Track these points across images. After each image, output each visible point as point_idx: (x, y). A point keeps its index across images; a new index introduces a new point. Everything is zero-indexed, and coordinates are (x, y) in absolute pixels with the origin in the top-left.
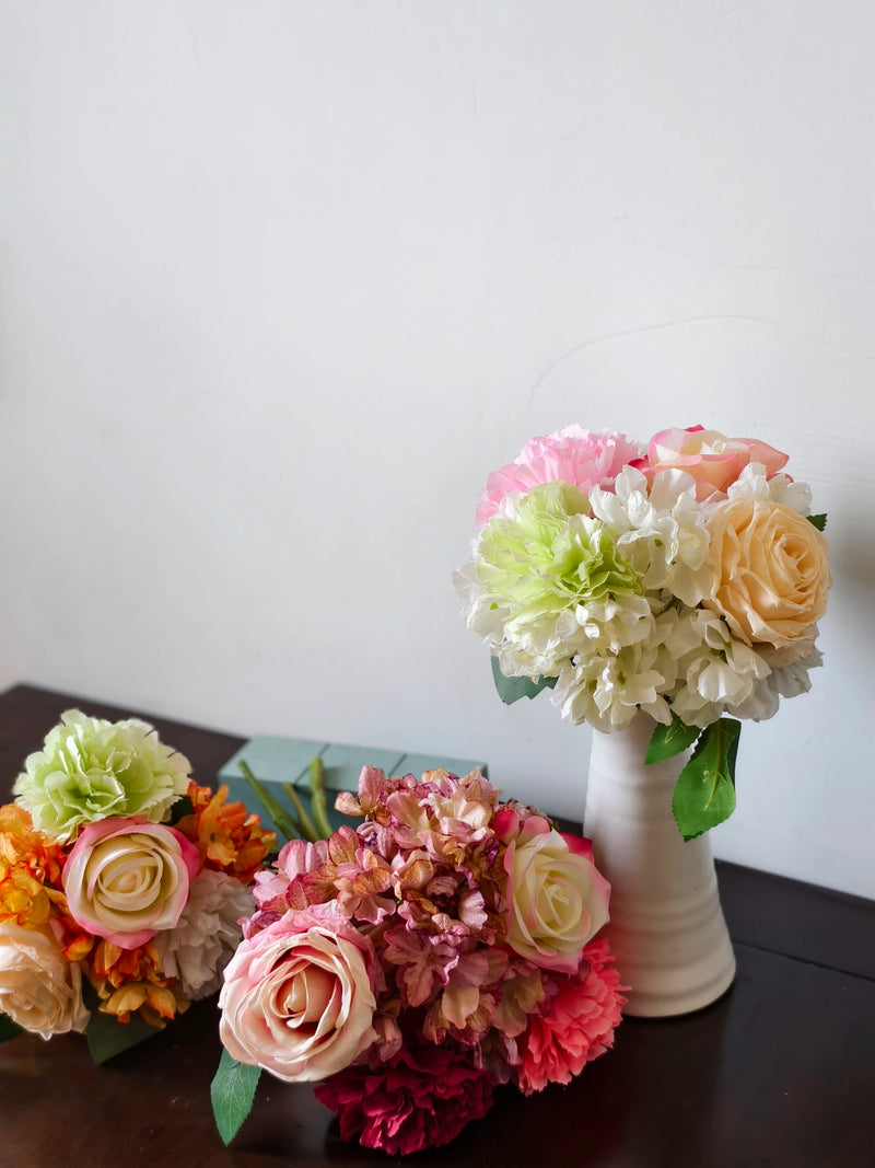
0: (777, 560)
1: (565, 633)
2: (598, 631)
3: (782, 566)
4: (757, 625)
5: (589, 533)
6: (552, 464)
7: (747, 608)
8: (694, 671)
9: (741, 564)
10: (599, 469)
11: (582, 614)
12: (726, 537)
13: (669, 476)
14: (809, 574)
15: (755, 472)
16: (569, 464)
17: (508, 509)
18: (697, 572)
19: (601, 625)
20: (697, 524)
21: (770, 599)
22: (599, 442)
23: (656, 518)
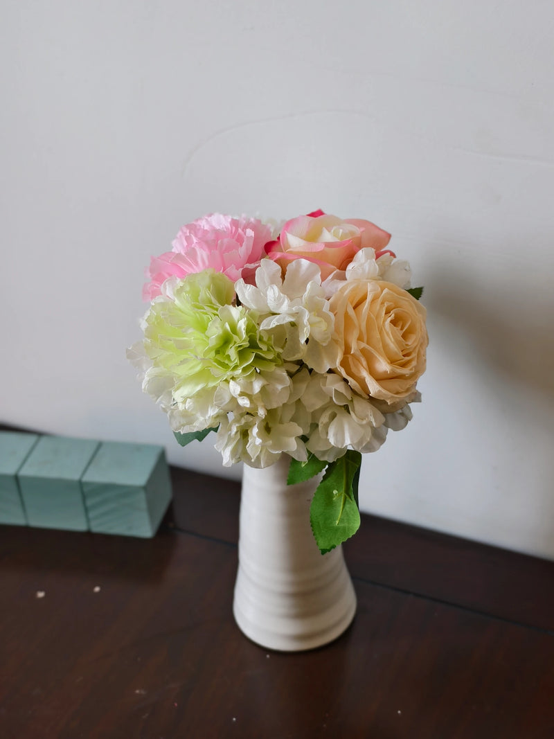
0: (387, 334)
1: (222, 403)
2: (248, 402)
3: (391, 337)
4: (374, 388)
5: (236, 319)
6: (202, 254)
7: (365, 374)
8: (324, 422)
9: (360, 339)
10: (242, 257)
11: (235, 388)
12: (347, 315)
13: (299, 265)
14: (412, 341)
15: (367, 257)
16: (217, 253)
17: (168, 290)
18: (325, 347)
19: (250, 397)
20: (324, 310)
21: (383, 366)
22: (240, 230)
23: (290, 306)
